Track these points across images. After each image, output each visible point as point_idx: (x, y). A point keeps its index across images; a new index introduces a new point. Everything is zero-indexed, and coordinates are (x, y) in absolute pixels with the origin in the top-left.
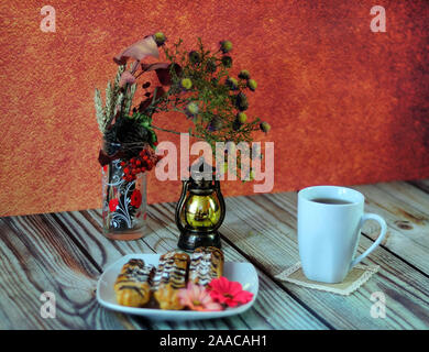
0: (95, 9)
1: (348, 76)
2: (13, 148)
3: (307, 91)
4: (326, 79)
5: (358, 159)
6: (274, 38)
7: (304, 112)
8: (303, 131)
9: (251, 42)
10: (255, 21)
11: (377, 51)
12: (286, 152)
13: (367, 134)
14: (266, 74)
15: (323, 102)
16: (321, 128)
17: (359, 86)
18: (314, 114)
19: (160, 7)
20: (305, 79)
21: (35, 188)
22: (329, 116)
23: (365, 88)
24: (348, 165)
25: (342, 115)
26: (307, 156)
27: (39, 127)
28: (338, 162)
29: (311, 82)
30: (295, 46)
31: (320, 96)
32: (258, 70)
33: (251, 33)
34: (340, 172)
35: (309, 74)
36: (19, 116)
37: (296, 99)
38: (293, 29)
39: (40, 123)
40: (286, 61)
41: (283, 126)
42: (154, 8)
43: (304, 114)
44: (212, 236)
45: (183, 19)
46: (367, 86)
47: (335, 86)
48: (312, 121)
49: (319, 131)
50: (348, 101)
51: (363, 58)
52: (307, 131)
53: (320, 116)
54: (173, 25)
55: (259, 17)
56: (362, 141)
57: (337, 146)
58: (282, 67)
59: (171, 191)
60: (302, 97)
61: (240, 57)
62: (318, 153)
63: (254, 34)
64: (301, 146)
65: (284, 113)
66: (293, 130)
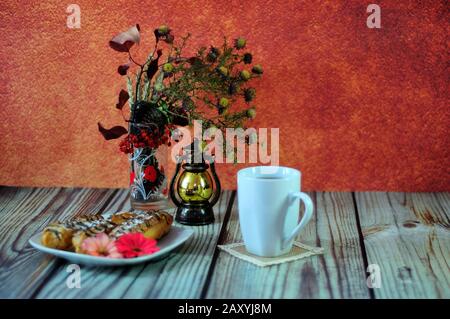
0: (146, 12)
1: (402, 84)
2: (83, 129)
3: (358, 95)
4: (378, 85)
5: (417, 166)
6: (320, 44)
7: (356, 116)
8: (355, 134)
9: (296, 46)
10: (299, 27)
11: (433, 60)
12: (337, 153)
13: (427, 143)
14: (314, 77)
15: (375, 107)
16: (375, 133)
17: (415, 94)
18: (367, 118)
19: (206, 12)
20: (354, 84)
21: (103, 165)
22: (383, 121)
23: (422, 96)
24: (407, 171)
25: (398, 122)
26: (362, 159)
27: (103, 112)
28: (395, 167)
29: (361, 88)
30: (342, 52)
31: (371, 102)
32: (306, 73)
33: (296, 38)
34: (399, 178)
35: (359, 79)
36: (86, 102)
37: (346, 102)
38: (339, 36)
39: (104, 109)
40: (333, 66)
41: (334, 128)
42: (201, 12)
43: (355, 118)
44: (203, 212)
45: (228, 23)
46: (423, 94)
47: (388, 93)
48: (365, 125)
49: (372, 136)
50: (403, 109)
51: (418, 67)
52: (360, 134)
53: (374, 121)
54: (219, 28)
55: (303, 23)
56: (421, 149)
57: (393, 151)
58: (330, 72)
59: (227, 180)
60: (353, 101)
61: (286, 60)
62: (373, 156)
63: (299, 39)
64: (354, 148)
65: (334, 115)
66: (345, 132)
